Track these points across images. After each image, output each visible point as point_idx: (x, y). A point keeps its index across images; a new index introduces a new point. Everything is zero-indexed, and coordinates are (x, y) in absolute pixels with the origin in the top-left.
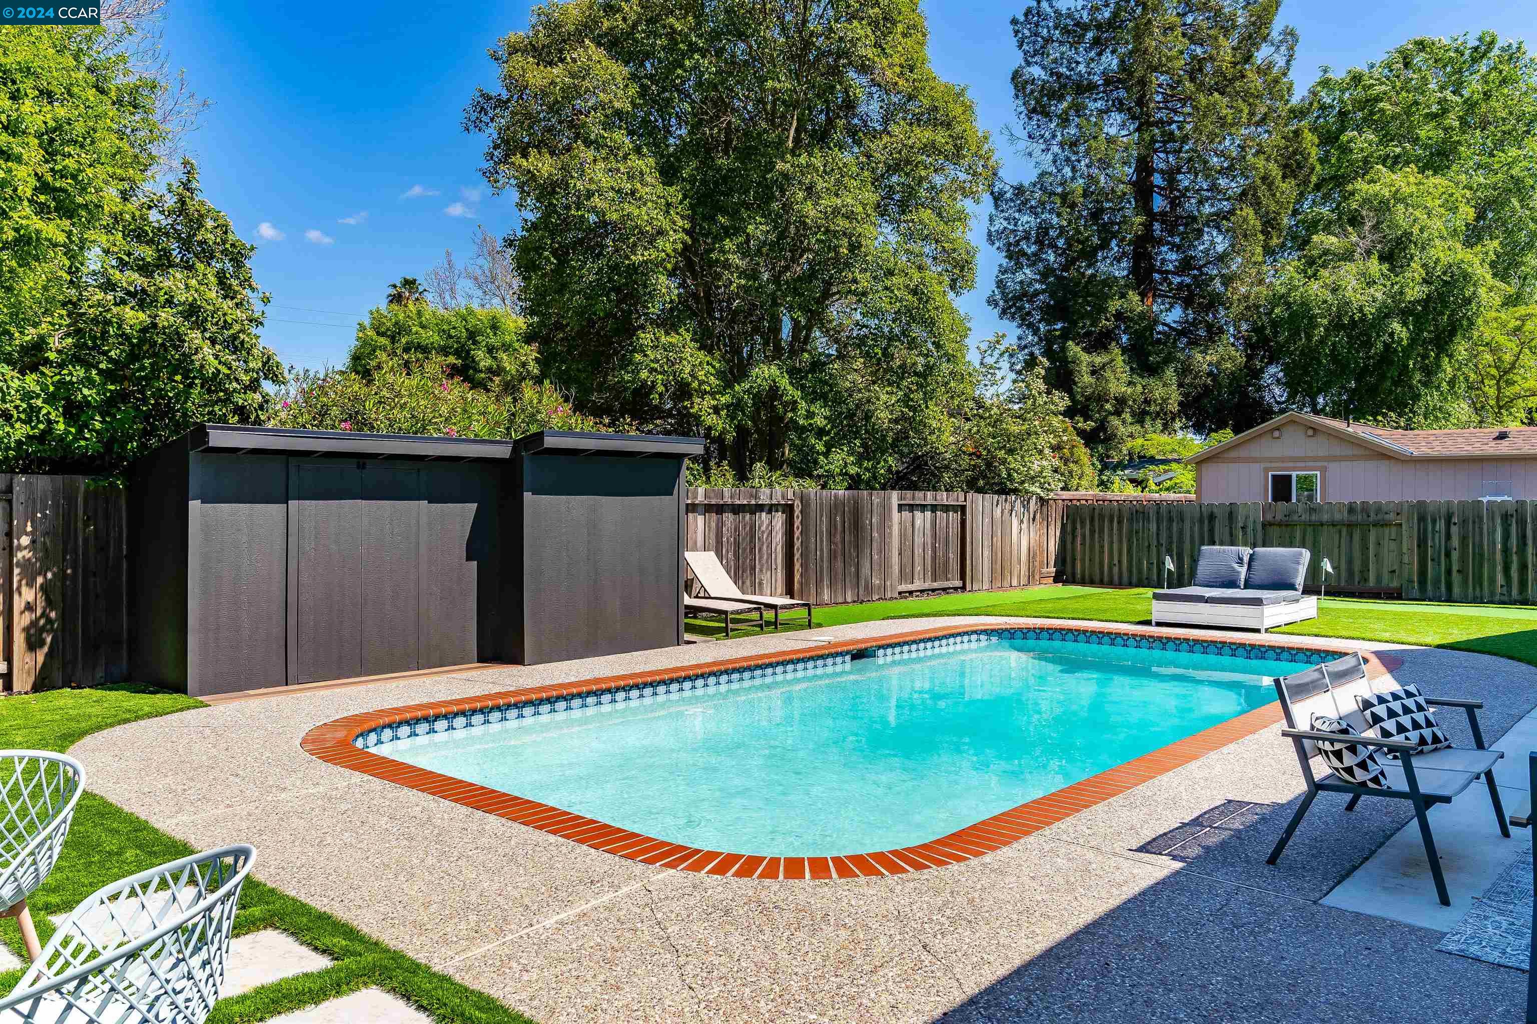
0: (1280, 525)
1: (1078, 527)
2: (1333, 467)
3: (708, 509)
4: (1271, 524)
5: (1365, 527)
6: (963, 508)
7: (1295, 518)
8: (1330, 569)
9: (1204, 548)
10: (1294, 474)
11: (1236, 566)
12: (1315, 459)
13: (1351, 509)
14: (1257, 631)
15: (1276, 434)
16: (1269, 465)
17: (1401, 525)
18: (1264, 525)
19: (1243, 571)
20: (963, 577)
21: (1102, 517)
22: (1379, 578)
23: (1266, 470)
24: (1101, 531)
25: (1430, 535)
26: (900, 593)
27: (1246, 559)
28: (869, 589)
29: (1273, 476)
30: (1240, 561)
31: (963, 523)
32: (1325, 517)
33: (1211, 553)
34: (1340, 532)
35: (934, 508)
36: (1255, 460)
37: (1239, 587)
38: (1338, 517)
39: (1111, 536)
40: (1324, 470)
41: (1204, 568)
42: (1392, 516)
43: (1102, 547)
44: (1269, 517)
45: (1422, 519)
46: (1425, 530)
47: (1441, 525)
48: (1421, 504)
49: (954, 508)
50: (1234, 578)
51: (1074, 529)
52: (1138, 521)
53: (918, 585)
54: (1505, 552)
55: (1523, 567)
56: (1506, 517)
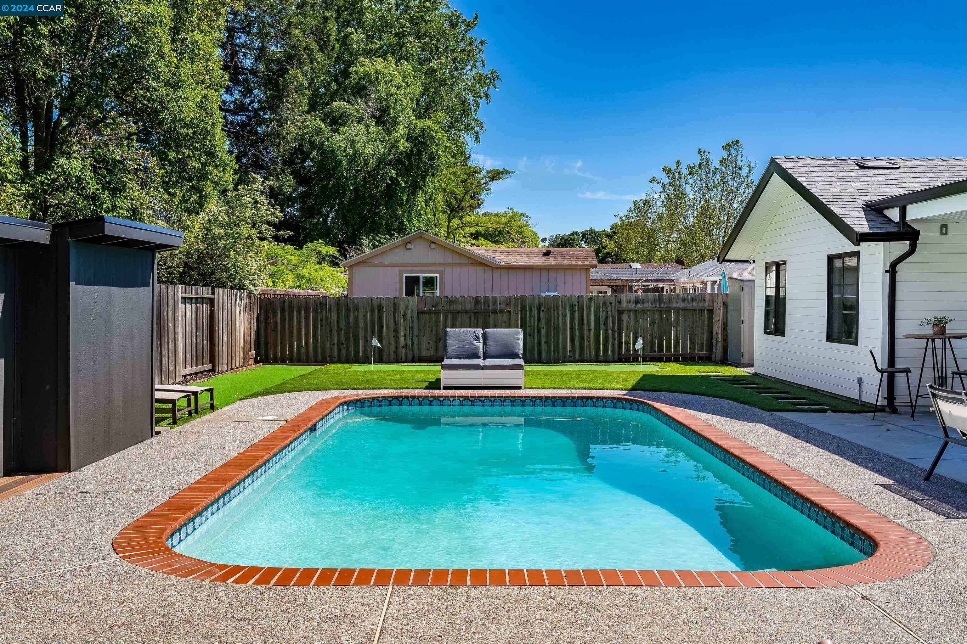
0: (429, 313)
1: (271, 316)
2: (448, 272)
4: (423, 312)
5: (487, 313)
6: (212, 302)
7: (440, 307)
9: (449, 330)
10: (421, 276)
11: (475, 342)
13: (478, 301)
14: (519, 388)
15: (409, 246)
16: (402, 269)
17: (510, 312)
18: (418, 313)
19: (480, 345)
20: (212, 361)
21: (291, 308)
23: (401, 273)
24: (291, 319)
25: (528, 319)
26: (185, 376)
27: (481, 337)
28: (168, 375)
29: (406, 277)
30: (478, 339)
31: (212, 314)
32: (460, 307)
33: (455, 333)
34: (470, 318)
35: (196, 301)
36: (390, 265)
37: (480, 358)
38: (468, 307)
39: (299, 323)
40: (441, 273)
41: (452, 345)
42: (503, 306)
43: (291, 333)
45: (523, 308)
46: (525, 315)
47: (535, 312)
48: (522, 297)
50: (475, 351)
51: (267, 318)
52: (322, 311)
54: (572, 328)
55: (582, 338)
56: (572, 306)
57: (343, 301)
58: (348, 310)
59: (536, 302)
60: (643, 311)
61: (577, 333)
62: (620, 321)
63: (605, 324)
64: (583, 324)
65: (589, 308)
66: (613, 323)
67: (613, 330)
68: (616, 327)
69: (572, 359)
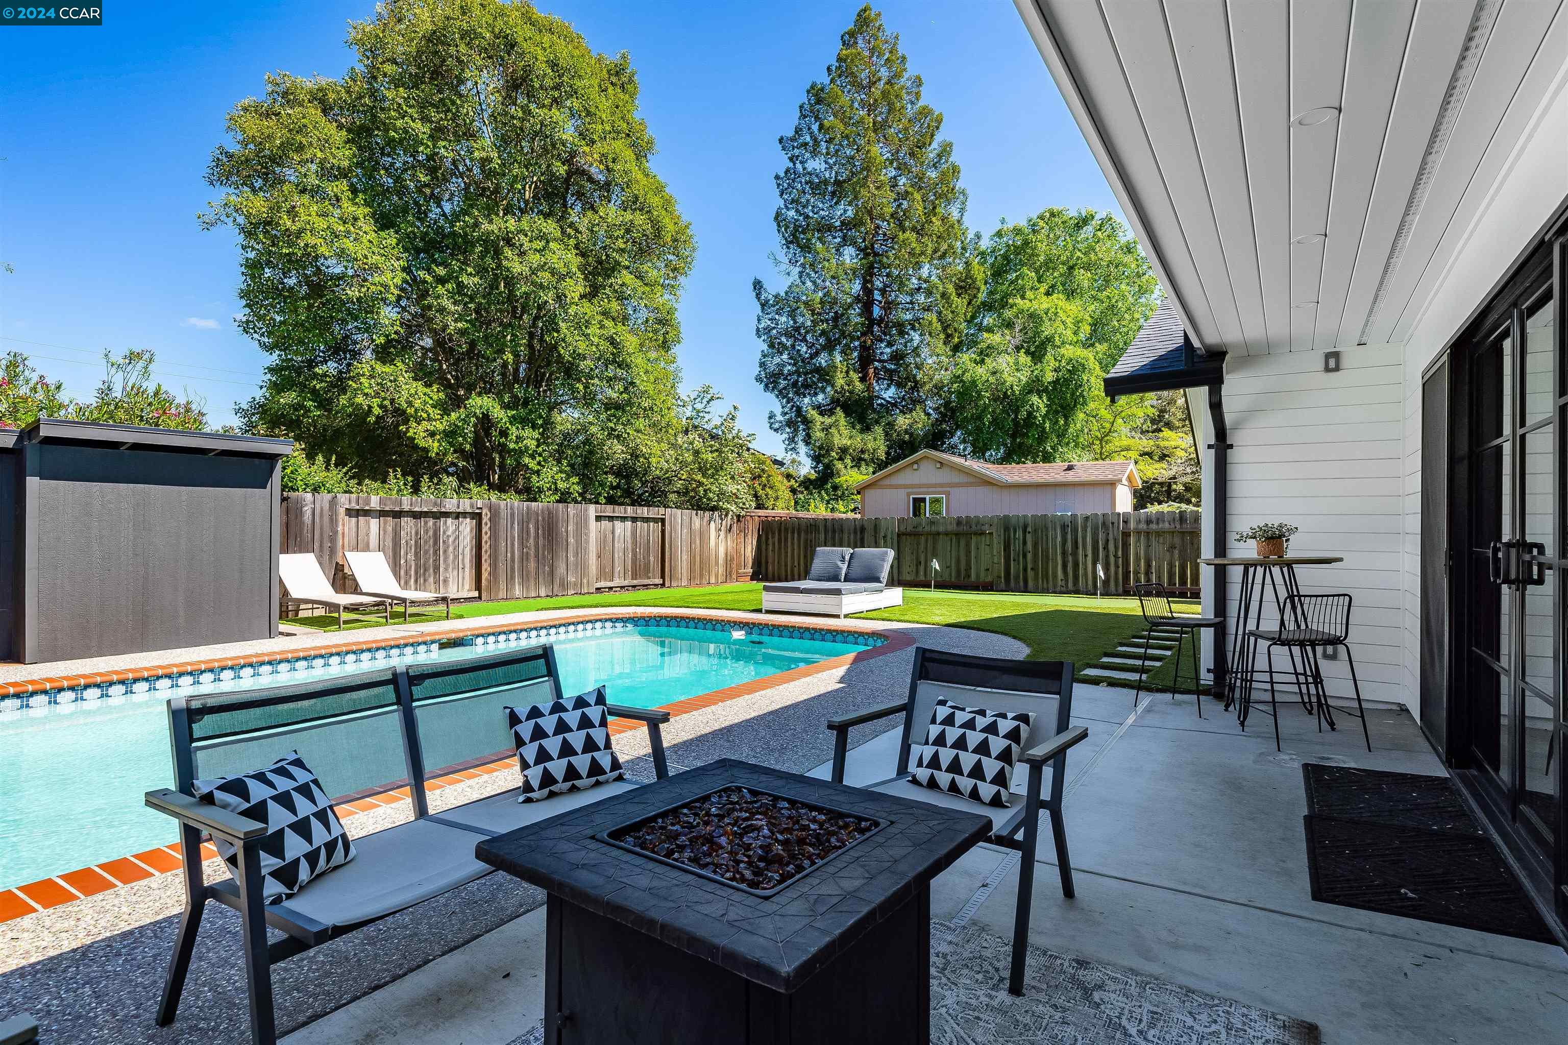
0: (910, 534)
1: (770, 537)
2: (955, 491)
3: (382, 514)
4: (904, 534)
5: (968, 535)
6: (663, 521)
7: (920, 529)
8: (938, 568)
9: (818, 549)
10: (927, 497)
11: (839, 563)
12: (941, 485)
13: (959, 522)
14: (838, 616)
15: (915, 466)
16: (910, 490)
17: (992, 534)
18: (899, 535)
19: (844, 567)
20: (663, 576)
21: (786, 529)
22: (978, 575)
23: (908, 495)
24: (786, 540)
25: (1012, 541)
26: (597, 589)
27: (847, 558)
28: (564, 586)
29: (914, 499)
30: (843, 559)
31: (663, 532)
32: (945, 528)
33: (823, 553)
34: (951, 540)
35: (634, 519)
36: (904, 487)
37: (840, 581)
38: (950, 528)
39: (793, 544)
40: (948, 494)
41: (818, 565)
42: (987, 527)
43: (786, 553)
44: (902, 529)
45: (1007, 529)
46: (1009, 537)
47: (1020, 534)
48: (1006, 517)
49: (655, 520)
50: (837, 573)
51: (767, 539)
52: (811, 533)
53: (617, 582)
54: (1064, 553)
55: (1076, 565)
56: (1064, 527)
57: (829, 524)
58: (834, 531)
59: (1021, 524)
60: (1158, 534)
61: (1070, 558)
62: (1126, 546)
63: (1106, 548)
64: (1077, 548)
65: (1085, 529)
66: (1116, 548)
67: (1116, 556)
68: (1120, 554)
69: (1064, 589)
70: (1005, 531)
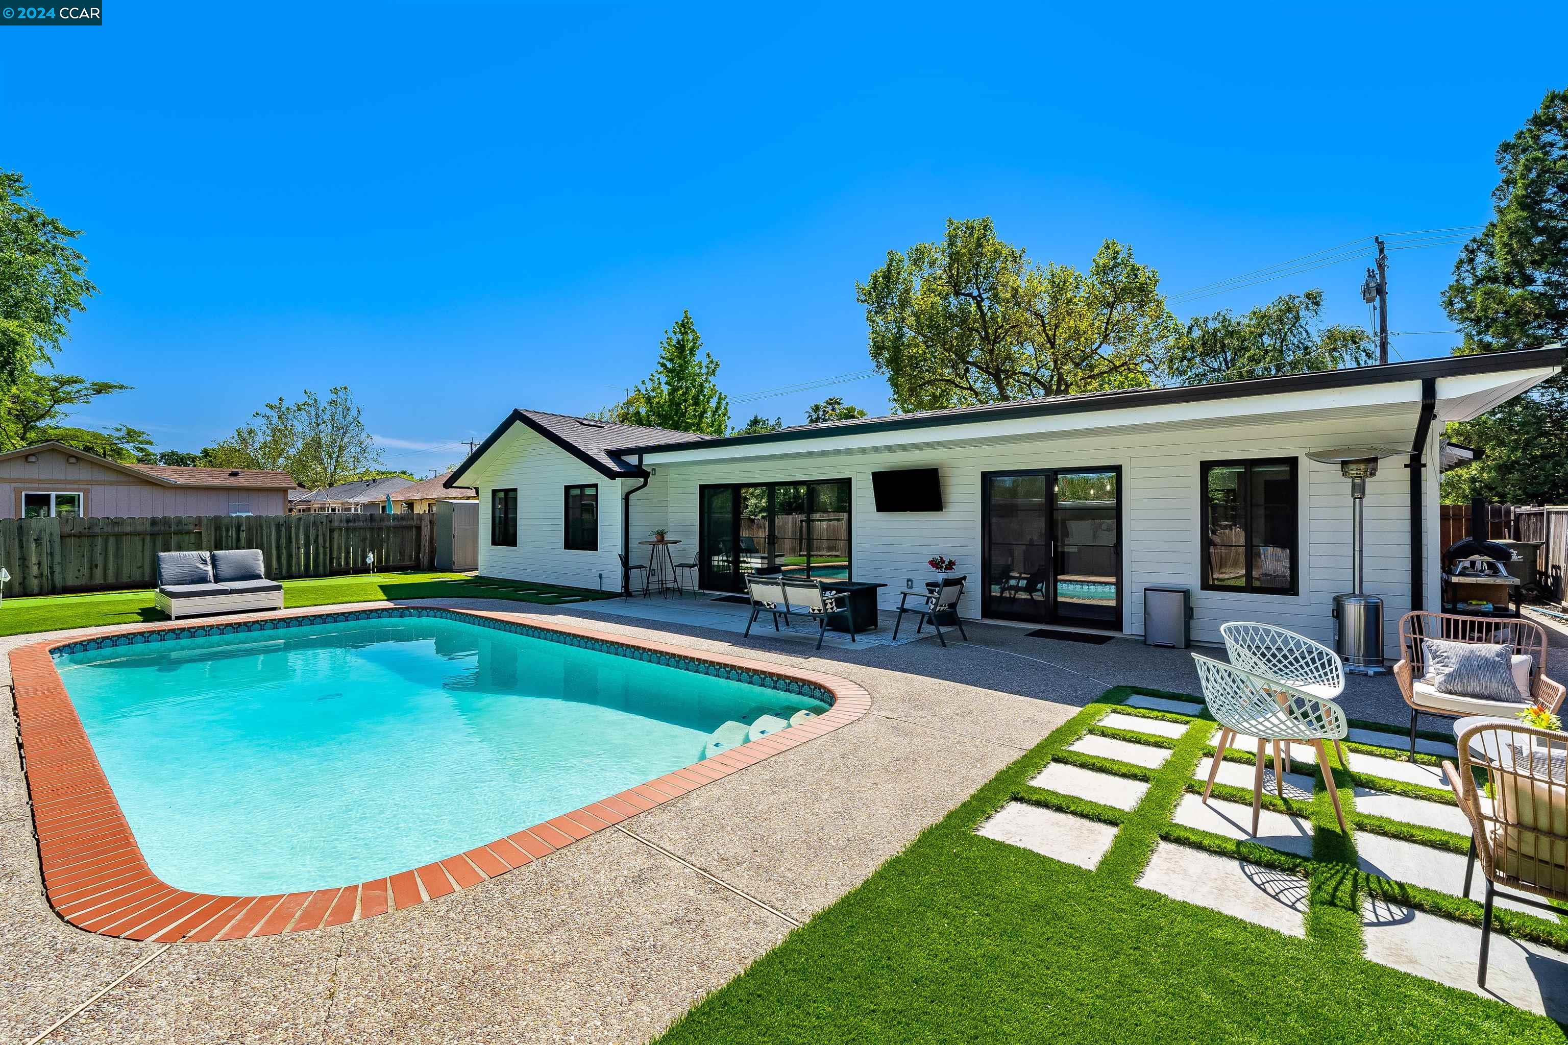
2: (100, 489)
9: (161, 554)
10: (53, 494)
11: (201, 566)
13: (154, 522)
15: (31, 459)
16: (21, 486)
17: (200, 533)
19: (209, 568)
23: (19, 490)
25: (224, 539)
27: (208, 560)
29: (27, 494)
30: (204, 562)
32: (128, 529)
33: (171, 558)
34: (143, 540)
37: (210, 582)
38: (139, 528)
41: (168, 571)
42: (191, 527)
45: (218, 528)
46: (221, 537)
48: (217, 518)
50: (202, 575)
54: (278, 547)
55: (290, 556)
56: (278, 526)
59: (235, 523)
60: (355, 529)
61: (284, 551)
62: (331, 539)
63: (316, 541)
64: (291, 542)
65: (298, 528)
66: (325, 541)
67: (324, 547)
68: (328, 545)
69: (278, 576)
70: (216, 530)
